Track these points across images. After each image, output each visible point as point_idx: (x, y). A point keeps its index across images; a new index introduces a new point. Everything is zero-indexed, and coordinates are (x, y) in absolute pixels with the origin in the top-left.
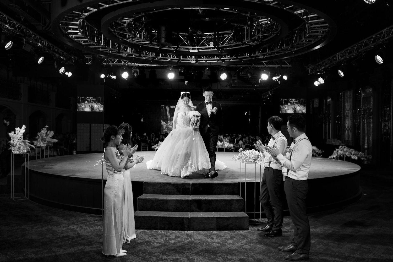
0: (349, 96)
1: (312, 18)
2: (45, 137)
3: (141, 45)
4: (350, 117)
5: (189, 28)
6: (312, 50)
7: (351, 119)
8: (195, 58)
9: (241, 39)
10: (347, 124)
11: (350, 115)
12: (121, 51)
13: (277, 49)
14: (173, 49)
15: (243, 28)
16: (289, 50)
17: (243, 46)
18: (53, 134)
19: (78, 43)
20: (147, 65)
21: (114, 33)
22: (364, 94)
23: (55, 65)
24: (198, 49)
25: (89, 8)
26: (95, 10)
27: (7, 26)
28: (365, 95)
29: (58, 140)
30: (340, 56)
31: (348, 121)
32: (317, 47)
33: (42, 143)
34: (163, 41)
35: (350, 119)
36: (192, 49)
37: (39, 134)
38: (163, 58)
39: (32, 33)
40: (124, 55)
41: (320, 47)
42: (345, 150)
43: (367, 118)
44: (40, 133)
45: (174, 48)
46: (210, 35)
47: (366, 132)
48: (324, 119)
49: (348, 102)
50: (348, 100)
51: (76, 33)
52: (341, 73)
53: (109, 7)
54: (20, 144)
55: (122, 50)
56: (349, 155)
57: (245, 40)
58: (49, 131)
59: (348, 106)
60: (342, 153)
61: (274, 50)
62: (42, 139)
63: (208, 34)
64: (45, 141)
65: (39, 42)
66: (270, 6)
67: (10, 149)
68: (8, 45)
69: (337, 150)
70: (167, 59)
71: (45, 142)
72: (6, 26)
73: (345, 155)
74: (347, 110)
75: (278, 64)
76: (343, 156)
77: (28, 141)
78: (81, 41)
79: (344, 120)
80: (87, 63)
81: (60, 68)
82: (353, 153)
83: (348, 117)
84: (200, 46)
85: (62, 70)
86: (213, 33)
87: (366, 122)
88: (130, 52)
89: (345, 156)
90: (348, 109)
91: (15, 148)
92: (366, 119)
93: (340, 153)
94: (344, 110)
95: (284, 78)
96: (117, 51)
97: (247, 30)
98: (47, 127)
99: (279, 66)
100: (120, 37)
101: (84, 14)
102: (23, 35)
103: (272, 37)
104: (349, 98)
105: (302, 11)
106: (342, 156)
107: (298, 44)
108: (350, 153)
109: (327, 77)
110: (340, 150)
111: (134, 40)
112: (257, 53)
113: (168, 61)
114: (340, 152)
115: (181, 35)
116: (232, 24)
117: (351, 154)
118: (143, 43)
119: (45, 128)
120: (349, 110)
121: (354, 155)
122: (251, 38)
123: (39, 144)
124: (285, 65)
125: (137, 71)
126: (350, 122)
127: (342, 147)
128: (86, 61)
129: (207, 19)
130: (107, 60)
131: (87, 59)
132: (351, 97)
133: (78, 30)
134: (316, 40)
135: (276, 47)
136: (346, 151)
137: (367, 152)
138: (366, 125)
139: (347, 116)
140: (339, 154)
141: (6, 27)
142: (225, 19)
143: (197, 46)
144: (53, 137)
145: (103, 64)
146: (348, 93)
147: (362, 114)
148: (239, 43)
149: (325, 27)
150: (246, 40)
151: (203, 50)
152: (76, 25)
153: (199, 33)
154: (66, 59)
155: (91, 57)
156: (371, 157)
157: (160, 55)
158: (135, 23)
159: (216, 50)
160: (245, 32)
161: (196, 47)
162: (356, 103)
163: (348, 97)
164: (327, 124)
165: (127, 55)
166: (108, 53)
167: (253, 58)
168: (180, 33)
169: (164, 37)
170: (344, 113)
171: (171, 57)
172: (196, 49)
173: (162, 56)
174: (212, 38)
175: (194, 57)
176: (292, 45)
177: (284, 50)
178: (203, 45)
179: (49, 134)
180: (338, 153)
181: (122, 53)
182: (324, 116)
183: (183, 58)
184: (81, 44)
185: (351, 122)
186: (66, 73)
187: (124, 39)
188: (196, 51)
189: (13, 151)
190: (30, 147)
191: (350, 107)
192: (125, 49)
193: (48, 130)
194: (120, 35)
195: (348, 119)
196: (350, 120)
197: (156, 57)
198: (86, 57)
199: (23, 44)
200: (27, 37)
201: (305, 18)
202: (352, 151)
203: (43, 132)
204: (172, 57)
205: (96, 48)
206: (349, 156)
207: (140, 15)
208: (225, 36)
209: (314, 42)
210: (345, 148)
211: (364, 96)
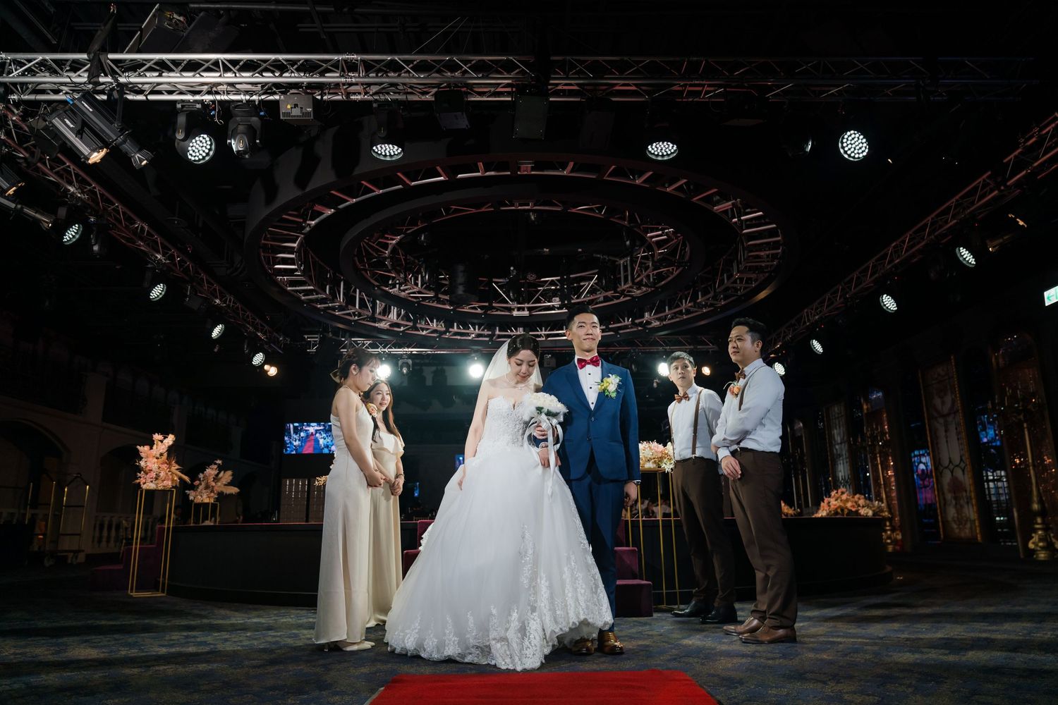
0: (838, 414)
1: (750, 224)
2: (213, 484)
3: (416, 302)
4: (844, 457)
5: (512, 268)
6: (754, 302)
7: (848, 460)
8: (524, 331)
9: (613, 284)
10: (840, 471)
11: (844, 453)
12: (377, 316)
13: (685, 305)
14: (479, 311)
15: (617, 263)
16: (712, 305)
17: (618, 301)
18: (231, 478)
19: (293, 296)
20: (429, 351)
21: (363, 272)
22: (867, 405)
23: (246, 347)
24: (530, 309)
25: (318, 208)
26: (330, 212)
27: (159, 256)
28: (869, 406)
29: (239, 489)
30: (811, 315)
31: (842, 465)
32: (762, 295)
33: (205, 496)
34: (460, 290)
35: (845, 461)
36: (519, 309)
37: (201, 476)
38: (459, 331)
39: (207, 280)
40: (383, 325)
41: (770, 291)
42: (844, 497)
43: (880, 453)
44: (203, 473)
45: (481, 307)
46: (552, 283)
47: (882, 483)
48: (792, 466)
49: (838, 427)
50: (837, 423)
51: (291, 272)
52: (817, 346)
53: (356, 203)
54: (159, 468)
55: (380, 314)
56: (853, 506)
57: (621, 285)
58: (222, 472)
59: (838, 434)
60: (838, 505)
61: (680, 306)
62: (207, 487)
63: (548, 281)
64: (212, 491)
65: (216, 298)
66: (667, 193)
67: (138, 481)
68: (157, 292)
69: (826, 500)
70: (468, 335)
71: (212, 494)
72: (157, 255)
73: (846, 508)
74: (838, 444)
75: (690, 345)
76: (842, 510)
77: (177, 467)
78: (300, 291)
79: (834, 464)
80: (310, 349)
81: (254, 356)
82: (862, 502)
83: (841, 458)
84: (533, 303)
85: (258, 359)
86: (559, 278)
87: (879, 462)
88: (395, 318)
89: (846, 511)
90: (839, 442)
91: (148, 476)
92: (878, 455)
93: (835, 505)
94: (831, 444)
95: (703, 372)
96: (370, 314)
97: (625, 267)
98: (219, 462)
99: (692, 347)
100: (376, 284)
101: (308, 222)
102: (187, 278)
103: (674, 275)
104: (838, 418)
105: (728, 205)
106: (839, 510)
107: (727, 289)
108: (856, 502)
109: (789, 361)
110: (834, 499)
111: (404, 291)
112: (647, 315)
113: (469, 340)
114: (833, 502)
115: (496, 283)
116: (594, 255)
117: (859, 506)
118: (421, 297)
119: (216, 464)
120: (841, 443)
121: (863, 507)
122: (633, 279)
123: (199, 497)
124: (704, 347)
125: (407, 363)
126: (847, 467)
127: (837, 493)
128: (308, 347)
129: (545, 250)
130: (348, 344)
131: (310, 341)
132: (842, 416)
133: (294, 264)
134: (762, 277)
135: (684, 301)
136: (847, 500)
137: (891, 525)
138: (880, 466)
139: (839, 455)
140: (832, 507)
141: (157, 257)
142: (580, 250)
143: (528, 303)
144: (230, 484)
145: (342, 350)
146: (836, 409)
147: (870, 445)
148: (610, 293)
149: (776, 245)
150: (625, 284)
151: (539, 311)
152: (291, 250)
153: (531, 277)
154: (267, 338)
155: (317, 338)
156: (900, 534)
157: (454, 326)
158: (406, 257)
159: (566, 311)
160: (620, 273)
161: (526, 305)
162: (854, 428)
163: (837, 416)
164: (800, 477)
165: (390, 325)
166: (351, 321)
167: (640, 328)
168: (494, 280)
169: (460, 284)
170: (831, 450)
171: (477, 330)
172: (526, 310)
173: (458, 328)
174: (556, 289)
175: (521, 329)
176: (715, 292)
177: (700, 306)
178: (538, 301)
179: (221, 478)
180: (829, 506)
181: (381, 320)
182: (791, 460)
183: (499, 331)
184: (299, 299)
185: (849, 468)
186: (266, 367)
187: (385, 288)
188: (526, 313)
189: (144, 483)
190: (180, 478)
191: (842, 436)
192: (386, 312)
193: (221, 468)
194: (376, 280)
195: (841, 462)
196: (845, 464)
197: (447, 331)
198: (308, 338)
199: (186, 296)
200: (195, 284)
201: (736, 222)
202: (859, 499)
203: (211, 471)
204: (479, 329)
205: (329, 308)
206: (854, 510)
207: (416, 228)
208: (582, 284)
209: (757, 283)
210: (843, 493)
211: (867, 409)
